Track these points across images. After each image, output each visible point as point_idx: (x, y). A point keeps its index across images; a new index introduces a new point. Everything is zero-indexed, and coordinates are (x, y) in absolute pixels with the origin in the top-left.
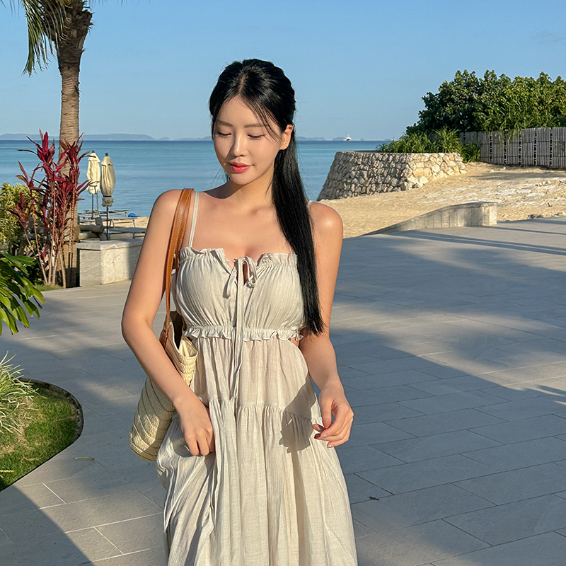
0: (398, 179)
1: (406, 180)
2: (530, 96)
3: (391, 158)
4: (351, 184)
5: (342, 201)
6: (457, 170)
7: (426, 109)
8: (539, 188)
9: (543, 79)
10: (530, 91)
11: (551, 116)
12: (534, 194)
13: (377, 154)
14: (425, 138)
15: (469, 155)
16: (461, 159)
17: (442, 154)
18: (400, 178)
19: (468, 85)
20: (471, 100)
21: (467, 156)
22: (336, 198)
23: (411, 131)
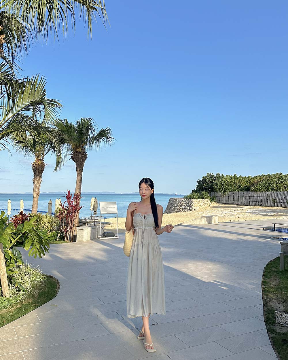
0: (189, 207)
1: (192, 208)
4: (174, 208)
6: (209, 205)
7: (198, 185)
8: (235, 211)
9: (235, 176)
10: (231, 180)
14: (198, 194)
15: (212, 200)
16: (210, 201)
17: (203, 199)
19: (211, 177)
22: (170, 213)
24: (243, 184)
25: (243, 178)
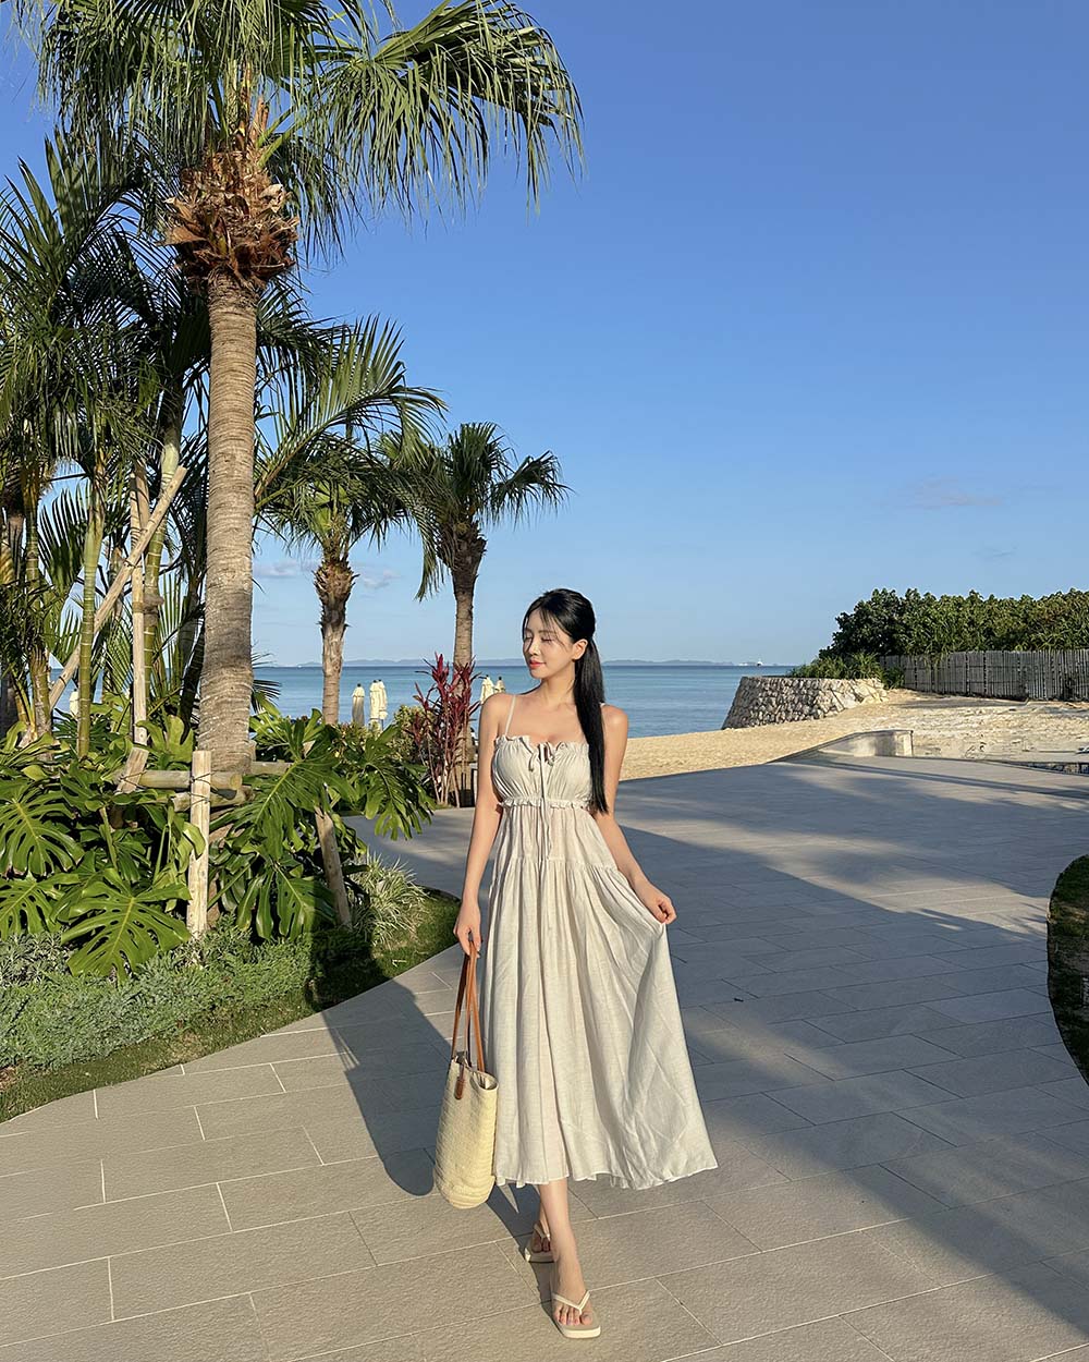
1: (819, 708)
2: (958, 617)
3: (802, 683)
5: (749, 729)
6: (878, 697)
7: (840, 631)
8: (971, 717)
9: (973, 598)
10: (958, 611)
13: (786, 680)
14: (841, 662)
15: (891, 681)
16: (882, 685)
17: (859, 681)
20: (891, 621)
21: (889, 682)
22: (742, 727)
23: (824, 654)
24: (1002, 625)
25: (1002, 604)
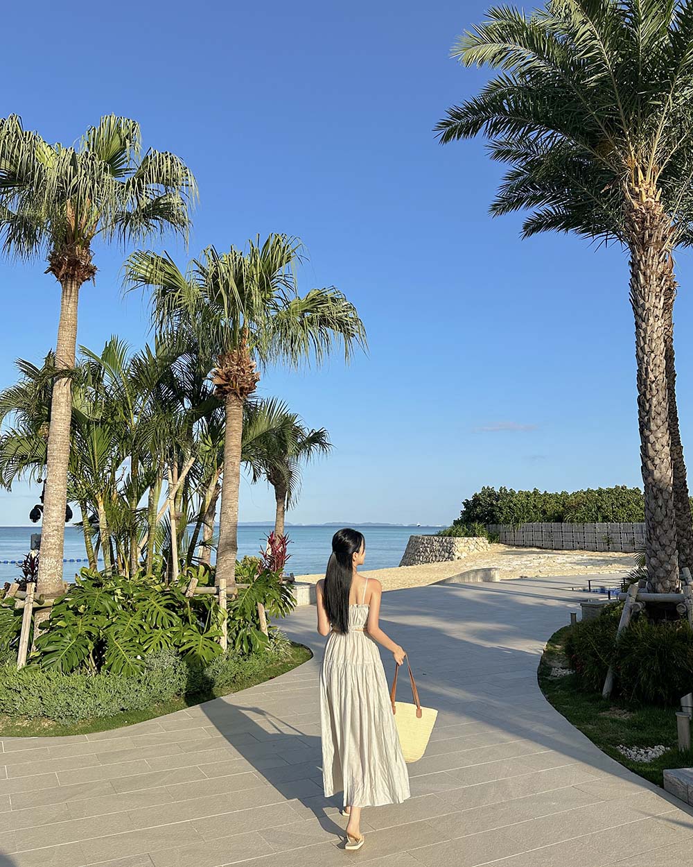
0: (448, 553)
1: (453, 554)
2: (528, 503)
3: (444, 540)
4: (420, 556)
5: (415, 566)
6: (485, 548)
7: (465, 510)
8: (535, 560)
9: (535, 493)
10: (528, 499)
11: (541, 516)
12: (532, 565)
13: (435, 538)
14: (465, 528)
15: (492, 539)
16: (487, 541)
17: (475, 538)
18: (450, 553)
19: (490, 496)
20: (492, 505)
22: (411, 565)
23: (456, 523)
24: (551, 508)
25: (551, 496)
